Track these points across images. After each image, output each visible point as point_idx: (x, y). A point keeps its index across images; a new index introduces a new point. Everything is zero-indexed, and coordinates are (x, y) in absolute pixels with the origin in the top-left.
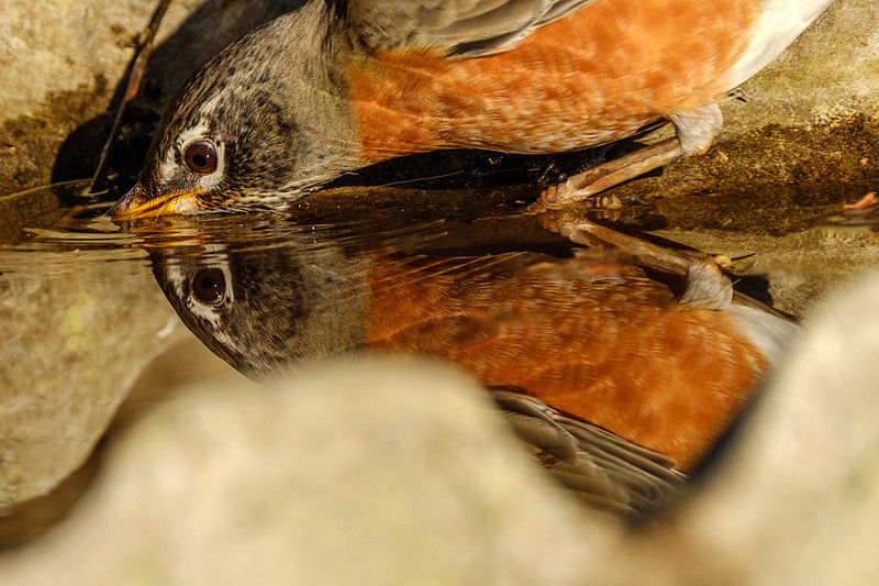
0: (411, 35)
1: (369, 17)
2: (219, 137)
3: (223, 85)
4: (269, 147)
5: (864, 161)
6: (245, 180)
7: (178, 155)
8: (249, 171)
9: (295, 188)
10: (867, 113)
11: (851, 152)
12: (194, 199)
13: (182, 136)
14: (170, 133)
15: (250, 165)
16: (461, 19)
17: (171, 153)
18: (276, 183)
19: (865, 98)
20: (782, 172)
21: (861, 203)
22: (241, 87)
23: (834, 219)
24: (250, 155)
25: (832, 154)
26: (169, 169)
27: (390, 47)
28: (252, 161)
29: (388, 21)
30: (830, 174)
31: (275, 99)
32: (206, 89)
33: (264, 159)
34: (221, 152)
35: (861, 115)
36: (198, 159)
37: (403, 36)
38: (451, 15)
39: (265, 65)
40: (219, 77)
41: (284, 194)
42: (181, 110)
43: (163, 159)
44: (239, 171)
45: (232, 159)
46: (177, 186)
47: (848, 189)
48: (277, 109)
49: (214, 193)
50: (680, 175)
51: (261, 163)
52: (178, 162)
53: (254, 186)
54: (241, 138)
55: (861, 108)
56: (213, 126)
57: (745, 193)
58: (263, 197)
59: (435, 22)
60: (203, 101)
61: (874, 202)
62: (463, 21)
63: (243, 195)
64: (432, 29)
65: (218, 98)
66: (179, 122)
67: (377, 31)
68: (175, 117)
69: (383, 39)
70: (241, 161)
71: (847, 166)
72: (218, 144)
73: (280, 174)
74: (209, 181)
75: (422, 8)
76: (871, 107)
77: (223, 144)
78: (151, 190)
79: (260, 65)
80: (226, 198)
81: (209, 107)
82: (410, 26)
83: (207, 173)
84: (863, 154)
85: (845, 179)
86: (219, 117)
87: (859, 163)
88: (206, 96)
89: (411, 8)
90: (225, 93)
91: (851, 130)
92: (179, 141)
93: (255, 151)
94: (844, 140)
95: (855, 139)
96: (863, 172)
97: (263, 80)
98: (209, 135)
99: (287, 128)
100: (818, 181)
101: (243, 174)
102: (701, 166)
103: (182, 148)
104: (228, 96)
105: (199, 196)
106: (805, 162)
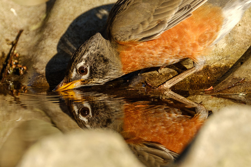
0: (130, 37)
1: (117, 33)
2: (88, 65)
3: (88, 51)
4: (101, 67)
5: (209, 78)
6: (95, 76)
7: (77, 70)
8: (96, 73)
9: (107, 78)
10: (209, 65)
11: (205, 75)
12: (80, 82)
13: (78, 65)
14: (74, 64)
15: (96, 72)
16: (144, 31)
17: (75, 70)
18: (103, 76)
19: (209, 61)
20: (187, 81)
21: (209, 89)
22: (93, 51)
23: (201, 93)
24: (96, 69)
25: (200, 76)
26: (74, 74)
27: (124, 40)
28: (97, 71)
29: (123, 33)
30: (200, 81)
31: (102, 53)
32: (83, 52)
33: (100, 70)
34: (88, 68)
35: (208, 65)
36: (82, 71)
37: (128, 37)
38: (141, 30)
39: (98, 44)
40: (86, 48)
41: (104, 80)
42: (77, 58)
43: (72, 71)
44: (93, 73)
45: (91, 70)
46: (76, 79)
47: (204, 85)
48: (102, 56)
49: (86, 80)
50: (160, 81)
51: (99, 71)
52: (77, 72)
53: (97, 77)
54: (94, 65)
55: (208, 64)
56: (86, 61)
57: (177, 85)
58: (99, 81)
59: (136, 32)
60: (83, 55)
61: (212, 89)
62: (144, 32)
63: (94, 80)
64: (136, 34)
65: (87, 54)
66: (77, 61)
67: (120, 36)
68: (75, 60)
69: (122, 38)
70: (94, 71)
71: (204, 79)
72: (88, 66)
73: (104, 74)
74: (85, 77)
75: (133, 29)
76: (210, 63)
77: (89, 66)
78: (69, 81)
79: (97, 44)
80: (89, 81)
81: (85, 57)
82: (129, 34)
83: (84, 75)
84: (208, 76)
85: (204, 82)
86: (88, 59)
87: (207, 78)
88: (84, 54)
89: (129, 29)
90: (89, 53)
91: (205, 69)
92: (77, 66)
93: (98, 68)
94: (203, 72)
95: (206, 72)
96: (208, 81)
97: (98, 48)
98: (85, 64)
99: (106, 61)
100: (197, 83)
101: (94, 74)
102: (165, 78)
103: (78, 68)
104: (90, 53)
105: (82, 81)
106: (193, 78)
